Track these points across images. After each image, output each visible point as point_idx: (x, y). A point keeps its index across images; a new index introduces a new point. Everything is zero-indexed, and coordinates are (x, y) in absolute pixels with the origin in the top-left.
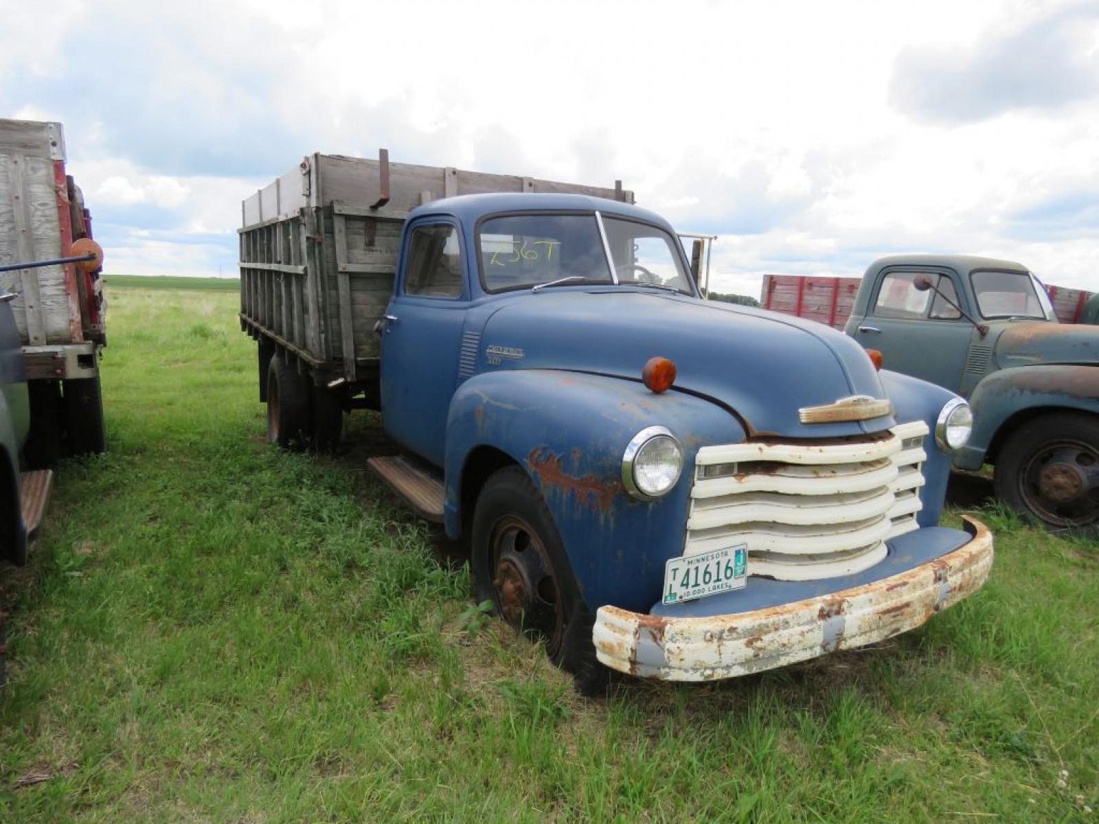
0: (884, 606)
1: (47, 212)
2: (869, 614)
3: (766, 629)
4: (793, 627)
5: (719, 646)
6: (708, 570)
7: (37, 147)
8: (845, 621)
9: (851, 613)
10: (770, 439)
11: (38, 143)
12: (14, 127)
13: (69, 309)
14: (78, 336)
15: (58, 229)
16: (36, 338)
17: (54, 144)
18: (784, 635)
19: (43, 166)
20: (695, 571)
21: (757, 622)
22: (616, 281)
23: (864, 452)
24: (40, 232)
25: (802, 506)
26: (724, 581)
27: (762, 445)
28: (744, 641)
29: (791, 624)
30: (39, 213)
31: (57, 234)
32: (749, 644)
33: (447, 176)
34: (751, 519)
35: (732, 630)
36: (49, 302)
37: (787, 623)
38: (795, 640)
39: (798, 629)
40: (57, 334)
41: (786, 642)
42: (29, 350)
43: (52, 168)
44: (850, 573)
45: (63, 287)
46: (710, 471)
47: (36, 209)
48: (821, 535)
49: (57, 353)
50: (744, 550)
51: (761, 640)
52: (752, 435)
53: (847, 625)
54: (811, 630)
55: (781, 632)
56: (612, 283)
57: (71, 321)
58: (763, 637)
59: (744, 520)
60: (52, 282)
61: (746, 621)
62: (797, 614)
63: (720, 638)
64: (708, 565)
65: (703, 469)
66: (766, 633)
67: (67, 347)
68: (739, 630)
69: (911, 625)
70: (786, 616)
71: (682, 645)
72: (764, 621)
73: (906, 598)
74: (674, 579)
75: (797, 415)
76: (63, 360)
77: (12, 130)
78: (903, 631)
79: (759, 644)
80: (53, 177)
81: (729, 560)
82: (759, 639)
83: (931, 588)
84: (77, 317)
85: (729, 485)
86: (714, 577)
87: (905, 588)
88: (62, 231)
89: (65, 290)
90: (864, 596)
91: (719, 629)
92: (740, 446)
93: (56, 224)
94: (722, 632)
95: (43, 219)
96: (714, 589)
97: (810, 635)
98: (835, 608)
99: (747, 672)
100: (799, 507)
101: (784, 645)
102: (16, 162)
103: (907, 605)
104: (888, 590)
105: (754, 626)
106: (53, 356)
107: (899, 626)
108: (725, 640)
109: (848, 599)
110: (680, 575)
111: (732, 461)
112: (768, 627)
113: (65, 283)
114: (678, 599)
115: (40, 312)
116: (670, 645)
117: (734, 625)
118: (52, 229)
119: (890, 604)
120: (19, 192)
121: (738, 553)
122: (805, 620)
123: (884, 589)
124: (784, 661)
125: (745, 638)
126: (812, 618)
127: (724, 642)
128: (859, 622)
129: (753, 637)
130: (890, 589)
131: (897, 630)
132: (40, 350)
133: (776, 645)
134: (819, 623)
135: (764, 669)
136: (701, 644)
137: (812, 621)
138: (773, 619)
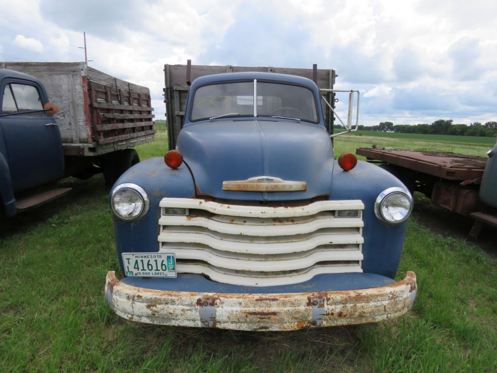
0: (252, 309)
1: (80, 95)
2: (237, 311)
3: (159, 302)
4: (178, 305)
5: (132, 303)
6: (150, 263)
7: (77, 71)
8: (216, 311)
9: (222, 307)
10: (208, 198)
11: (78, 70)
12: (70, 65)
13: (87, 130)
14: (90, 140)
15: (83, 101)
16: (75, 141)
17: (82, 70)
18: (171, 308)
19: (79, 78)
20: (141, 262)
21: (154, 297)
22: (255, 115)
23: (260, 212)
24: (78, 102)
25: (223, 239)
26: (161, 271)
27: (203, 201)
28: (145, 304)
29: (177, 303)
30: (78, 96)
31: (83, 103)
32: (148, 307)
33: (227, 70)
34: (197, 242)
35: (139, 297)
36: (81, 128)
37: (174, 302)
38: (178, 312)
39: (181, 307)
40: (83, 139)
41: (172, 312)
42: (72, 145)
43: (82, 79)
44: (257, 286)
45: (85, 122)
46: (170, 211)
47: (77, 94)
48: (237, 259)
49: (80, 146)
50: (173, 257)
51: (156, 307)
52: (198, 194)
53: (217, 314)
54: (190, 310)
55: (169, 306)
56: (253, 116)
57: (88, 135)
58: (157, 306)
59: (193, 241)
60: (82, 120)
61: (148, 294)
62: (181, 298)
63: (133, 300)
64: (149, 261)
65: (164, 209)
66: (160, 304)
67: (85, 144)
68: (143, 298)
69: (280, 328)
70: (173, 298)
71: (118, 298)
72: (158, 297)
73: (274, 309)
74: (129, 264)
75: (221, 185)
76: (83, 149)
77: (70, 66)
78: (271, 329)
79: (154, 308)
80: (82, 82)
81: (163, 261)
82: (155, 306)
83: (302, 308)
84: (90, 133)
85: (182, 220)
86: (155, 268)
87: (275, 302)
88: (85, 102)
89: (86, 123)
90: (235, 299)
91: (133, 294)
92: (192, 199)
93: (83, 99)
94: (134, 296)
95: (79, 98)
96: (156, 274)
97: (189, 312)
98: (210, 301)
99: (151, 323)
100: (221, 239)
101: (171, 314)
102: (69, 77)
103: (274, 314)
104: (257, 300)
105: (152, 298)
106: (79, 147)
107: (268, 326)
108: (136, 301)
109: (221, 298)
110: (133, 262)
111: (185, 207)
112: (161, 301)
113: (86, 121)
114: (134, 275)
115: (77, 131)
116: (114, 296)
117: (141, 294)
118: (82, 101)
119: (258, 309)
120: (70, 88)
121: (168, 258)
122: (187, 303)
123: (254, 299)
124: (174, 323)
125: (147, 303)
126: (192, 303)
127: (136, 302)
128: (228, 314)
129: (151, 304)
130: (261, 300)
131: (266, 328)
132: (75, 145)
133: (166, 312)
134: (197, 307)
135: (162, 324)
136: (124, 300)
137: (191, 305)
138: (165, 297)
